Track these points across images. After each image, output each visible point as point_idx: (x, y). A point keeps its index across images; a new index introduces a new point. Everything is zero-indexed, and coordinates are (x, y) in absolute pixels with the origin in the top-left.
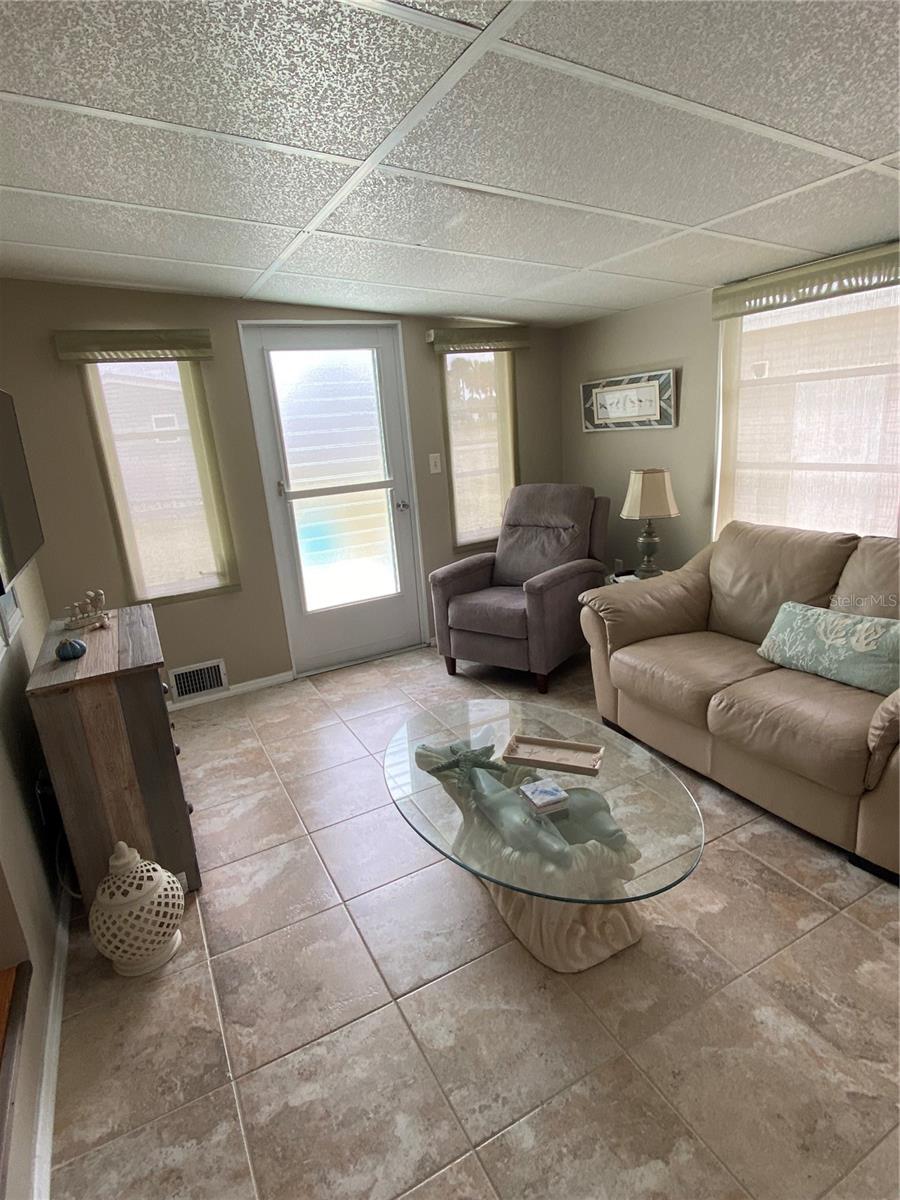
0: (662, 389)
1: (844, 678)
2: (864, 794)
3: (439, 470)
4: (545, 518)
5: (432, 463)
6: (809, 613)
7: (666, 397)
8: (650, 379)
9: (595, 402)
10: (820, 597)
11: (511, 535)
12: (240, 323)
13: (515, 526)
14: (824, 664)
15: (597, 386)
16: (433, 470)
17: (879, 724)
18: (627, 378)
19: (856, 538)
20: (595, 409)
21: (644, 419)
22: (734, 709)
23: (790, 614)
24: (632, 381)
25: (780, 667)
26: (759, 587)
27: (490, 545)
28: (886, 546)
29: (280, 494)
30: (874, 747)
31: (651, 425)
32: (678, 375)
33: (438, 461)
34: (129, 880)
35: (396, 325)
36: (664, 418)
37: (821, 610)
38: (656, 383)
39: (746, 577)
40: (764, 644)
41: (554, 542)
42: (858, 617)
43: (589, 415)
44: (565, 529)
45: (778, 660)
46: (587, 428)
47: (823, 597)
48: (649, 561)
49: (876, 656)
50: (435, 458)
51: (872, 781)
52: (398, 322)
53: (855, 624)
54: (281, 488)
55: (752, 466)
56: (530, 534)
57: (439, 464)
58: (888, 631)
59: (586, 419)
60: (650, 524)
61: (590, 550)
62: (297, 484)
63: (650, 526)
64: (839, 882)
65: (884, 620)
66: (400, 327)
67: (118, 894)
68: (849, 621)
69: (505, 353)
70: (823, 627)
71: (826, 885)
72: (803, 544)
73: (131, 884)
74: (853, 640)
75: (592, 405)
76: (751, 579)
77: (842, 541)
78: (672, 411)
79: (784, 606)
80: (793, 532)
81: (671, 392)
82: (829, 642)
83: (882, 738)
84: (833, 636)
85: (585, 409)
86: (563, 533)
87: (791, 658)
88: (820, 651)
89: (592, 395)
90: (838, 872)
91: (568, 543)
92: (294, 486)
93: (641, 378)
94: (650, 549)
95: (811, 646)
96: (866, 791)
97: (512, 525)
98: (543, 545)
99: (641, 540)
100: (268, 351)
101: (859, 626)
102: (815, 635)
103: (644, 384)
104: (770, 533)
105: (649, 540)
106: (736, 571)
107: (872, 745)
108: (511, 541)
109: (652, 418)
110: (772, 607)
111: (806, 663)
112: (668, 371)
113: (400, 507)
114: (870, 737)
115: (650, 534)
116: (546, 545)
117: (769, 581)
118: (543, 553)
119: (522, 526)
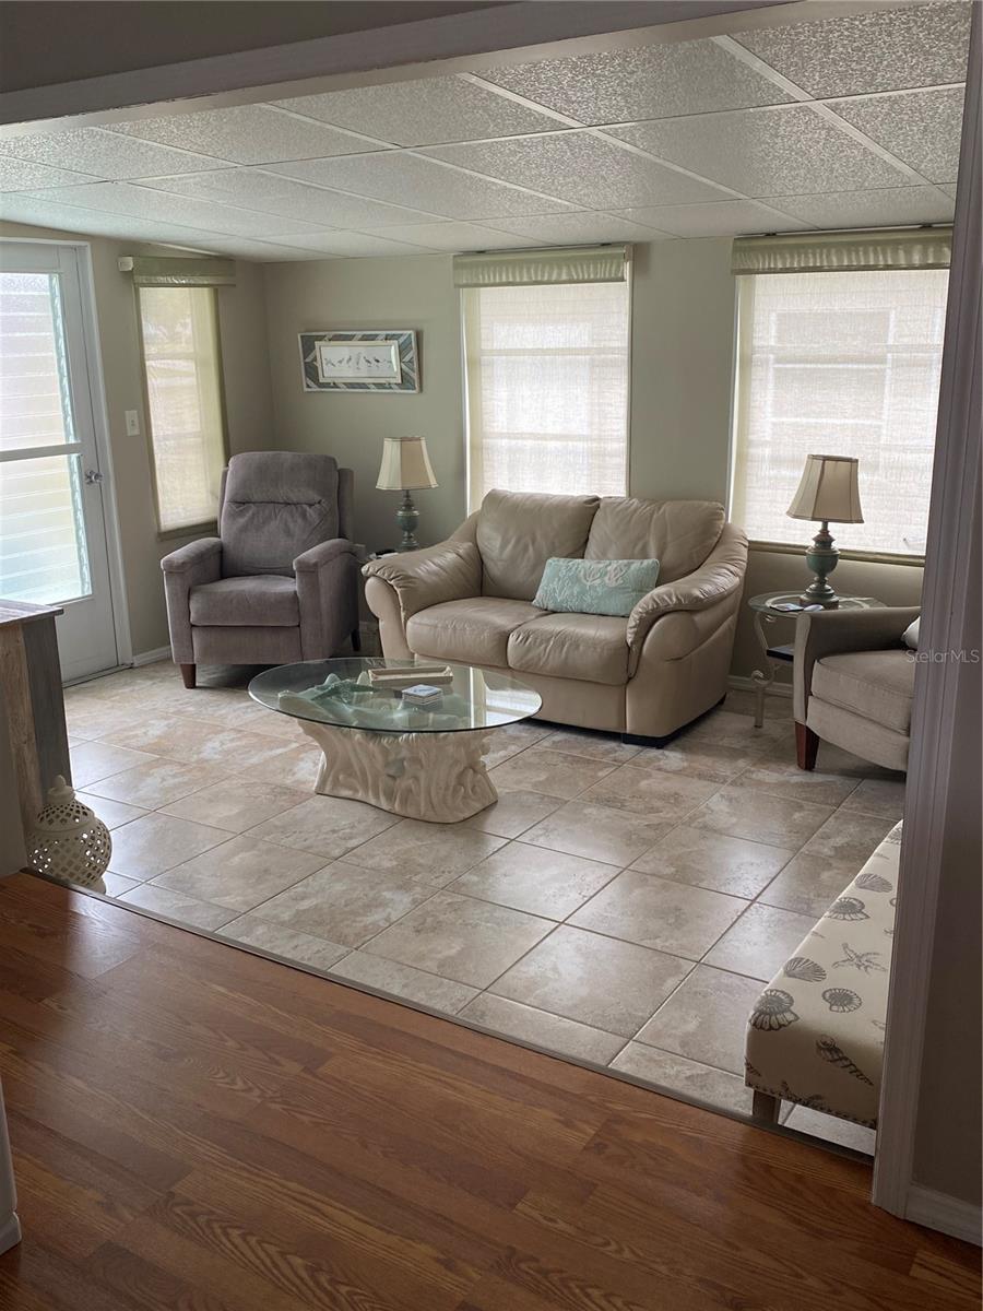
0: (402, 351)
1: (603, 611)
2: (628, 682)
3: (137, 431)
4: (283, 492)
5: (128, 422)
6: (570, 564)
7: (407, 359)
8: (387, 338)
9: (318, 355)
10: (577, 551)
11: (241, 513)
13: (244, 503)
14: (588, 602)
15: (321, 338)
16: (130, 431)
17: (634, 624)
18: (360, 334)
19: (597, 499)
20: (319, 365)
21: (383, 381)
22: (530, 640)
23: (555, 568)
24: (365, 338)
25: (554, 612)
26: (526, 549)
27: (210, 528)
28: (621, 503)
30: (632, 643)
31: (391, 388)
32: (419, 335)
33: (136, 420)
35: (84, 247)
36: (405, 381)
37: (580, 560)
38: (395, 343)
39: (513, 542)
40: (537, 597)
41: (300, 521)
42: (608, 562)
43: (312, 371)
44: (311, 505)
45: (551, 607)
46: (308, 386)
47: (579, 551)
48: (410, 537)
49: (624, 588)
50: (132, 415)
51: (632, 670)
52: (87, 244)
53: (606, 566)
55: (501, 436)
56: (267, 512)
57: (136, 423)
58: (629, 568)
59: (306, 376)
60: (408, 496)
61: (340, 528)
63: (408, 499)
65: (625, 561)
68: (601, 565)
69: (206, 289)
70: (582, 573)
72: (557, 506)
74: (606, 578)
75: (315, 359)
76: (518, 541)
77: (586, 502)
78: (415, 376)
79: (550, 561)
80: (548, 497)
81: (412, 354)
82: (589, 584)
83: (636, 633)
84: (591, 579)
85: (305, 363)
86: (308, 508)
87: (562, 601)
88: (583, 592)
89: (314, 348)
91: (317, 521)
93: (377, 335)
94: (411, 524)
95: (576, 590)
96: (630, 679)
97: (240, 503)
98: (286, 524)
99: (400, 513)
101: (609, 568)
102: (578, 580)
103: (379, 342)
104: (527, 499)
105: (409, 514)
106: (503, 538)
107: (629, 641)
108: (242, 521)
109: (393, 381)
110: (539, 565)
111: (574, 604)
112: (409, 332)
113: (90, 477)
114: (629, 635)
115: (409, 506)
116: (291, 525)
117: (533, 543)
118: (288, 533)
119: (254, 503)
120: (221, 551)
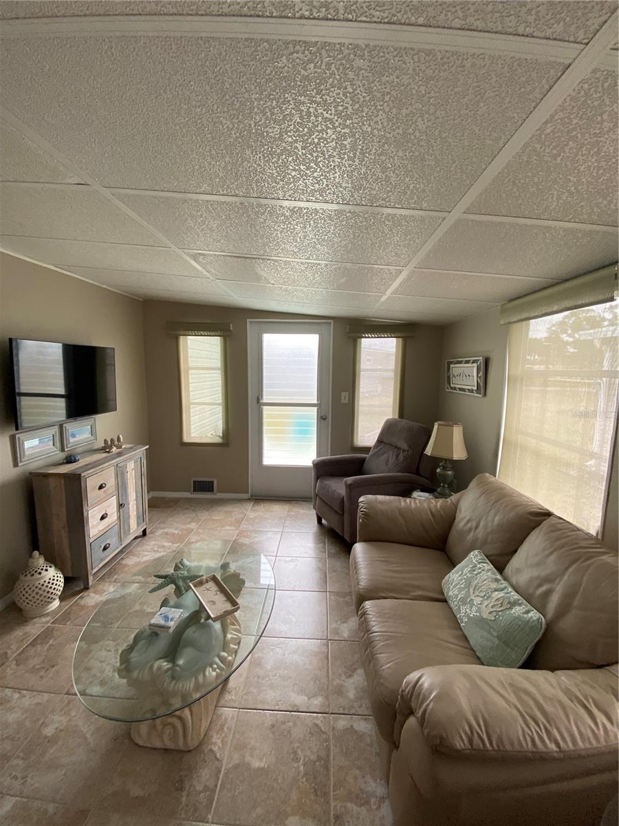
3: (347, 402)
4: (396, 441)
5: (343, 398)
8: (473, 363)
12: (248, 320)
13: (382, 442)
14: (461, 614)
15: (452, 363)
16: (343, 401)
19: (547, 515)
20: (451, 376)
29: (258, 403)
32: (487, 362)
34: (41, 567)
35: (330, 323)
36: (478, 389)
38: (475, 365)
39: (467, 519)
40: (446, 577)
41: (395, 457)
42: (505, 585)
43: (449, 380)
44: (404, 451)
46: (448, 388)
48: (444, 487)
49: (490, 627)
50: (345, 396)
52: (332, 321)
53: (495, 590)
54: (258, 400)
56: (385, 449)
57: (347, 398)
59: (447, 382)
61: (418, 467)
62: (267, 399)
64: (363, 810)
65: (517, 597)
66: (332, 323)
67: (29, 575)
69: (400, 339)
71: (349, 805)
73: (36, 571)
74: (485, 603)
75: (450, 374)
76: (468, 522)
77: (533, 513)
78: (482, 386)
79: (473, 552)
84: (477, 593)
85: (447, 376)
86: (402, 453)
87: (450, 597)
88: (464, 601)
89: (450, 368)
90: (373, 800)
91: (402, 460)
92: (265, 399)
93: (469, 361)
95: (462, 594)
97: (380, 441)
100: (262, 334)
101: (496, 593)
103: (470, 365)
105: (444, 472)
106: (464, 512)
112: (482, 359)
113: (322, 418)
116: (390, 458)
117: (476, 528)
118: (386, 463)
119: (384, 443)
120: (363, 461)
